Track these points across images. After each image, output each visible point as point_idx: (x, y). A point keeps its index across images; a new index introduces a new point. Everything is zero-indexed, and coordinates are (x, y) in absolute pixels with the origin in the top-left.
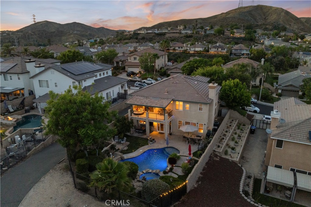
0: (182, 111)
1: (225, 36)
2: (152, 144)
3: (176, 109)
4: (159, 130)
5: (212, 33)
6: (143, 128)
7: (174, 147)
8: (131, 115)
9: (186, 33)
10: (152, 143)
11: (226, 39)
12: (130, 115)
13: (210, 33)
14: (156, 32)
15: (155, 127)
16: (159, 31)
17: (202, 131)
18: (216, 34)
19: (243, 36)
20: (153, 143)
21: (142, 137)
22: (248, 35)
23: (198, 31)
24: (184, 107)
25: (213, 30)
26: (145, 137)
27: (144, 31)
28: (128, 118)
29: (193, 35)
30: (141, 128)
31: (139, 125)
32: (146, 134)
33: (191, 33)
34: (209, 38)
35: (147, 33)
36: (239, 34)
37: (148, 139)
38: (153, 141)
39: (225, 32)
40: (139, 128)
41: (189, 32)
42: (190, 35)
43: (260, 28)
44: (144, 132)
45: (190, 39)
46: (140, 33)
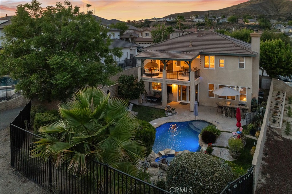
0: (214, 70)
1: (239, 24)
2: (171, 116)
3: (205, 67)
4: (179, 99)
5: (225, 21)
6: (158, 96)
7: (205, 120)
8: (142, 76)
9: (199, 21)
10: (171, 114)
11: (241, 26)
12: (140, 75)
13: (223, 21)
14: (168, 20)
15: (174, 95)
16: (171, 20)
17: (245, 99)
18: (229, 22)
19: (257, 23)
20: (173, 114)
21: (156, 107)
22: (263, 23)
23: (211, 20)
24: (217, 63)
25: (226, 19)
26: (160, 107)
27: (156, 20)
28: (137, 78)
29: (206, 23)
30: (155, 95)
31: (152, 93)
32: (161, 104)
33: (203, 22)
34: (222, 26)
35: (159, 21)
36: (253, 22)
37: (165, 110)
38: (173, 112)
39: (239, 21)
40: (152, 95)
41: (202, 20)
42: (203, 23)
43: (273, 19)
44: (159, 101)
45: (203, 27)
46: (152, 22)
